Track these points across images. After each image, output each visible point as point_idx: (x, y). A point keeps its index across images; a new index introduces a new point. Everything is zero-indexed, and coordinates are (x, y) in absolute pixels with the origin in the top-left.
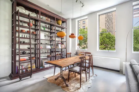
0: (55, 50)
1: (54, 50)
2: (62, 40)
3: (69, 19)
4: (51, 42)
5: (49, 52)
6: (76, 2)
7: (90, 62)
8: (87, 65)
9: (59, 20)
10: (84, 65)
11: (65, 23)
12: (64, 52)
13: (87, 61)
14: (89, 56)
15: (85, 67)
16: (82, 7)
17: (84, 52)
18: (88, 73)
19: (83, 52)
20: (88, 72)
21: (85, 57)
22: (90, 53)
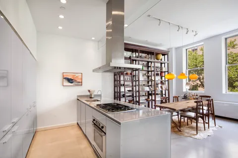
0: (155, 92)
1: (153, 92)
2: (162, 79)
3: (172, 48)
4: (148, 83)
5: (147, 94)
6: (187, 33)
7: (210, 108)
8: (205, 112)
9: (159, 54)
10: (201, 111)
11: (166, 56)
12: (165, 94)
13: (205, 108)
14: (208, 100)
15: (203, 114)
16: (195, 36)
17: (199, 95)
18: (207, 123)
19: (197, 95)
20: (207, 121)
21: (202, 101)
22: (210, 97)
